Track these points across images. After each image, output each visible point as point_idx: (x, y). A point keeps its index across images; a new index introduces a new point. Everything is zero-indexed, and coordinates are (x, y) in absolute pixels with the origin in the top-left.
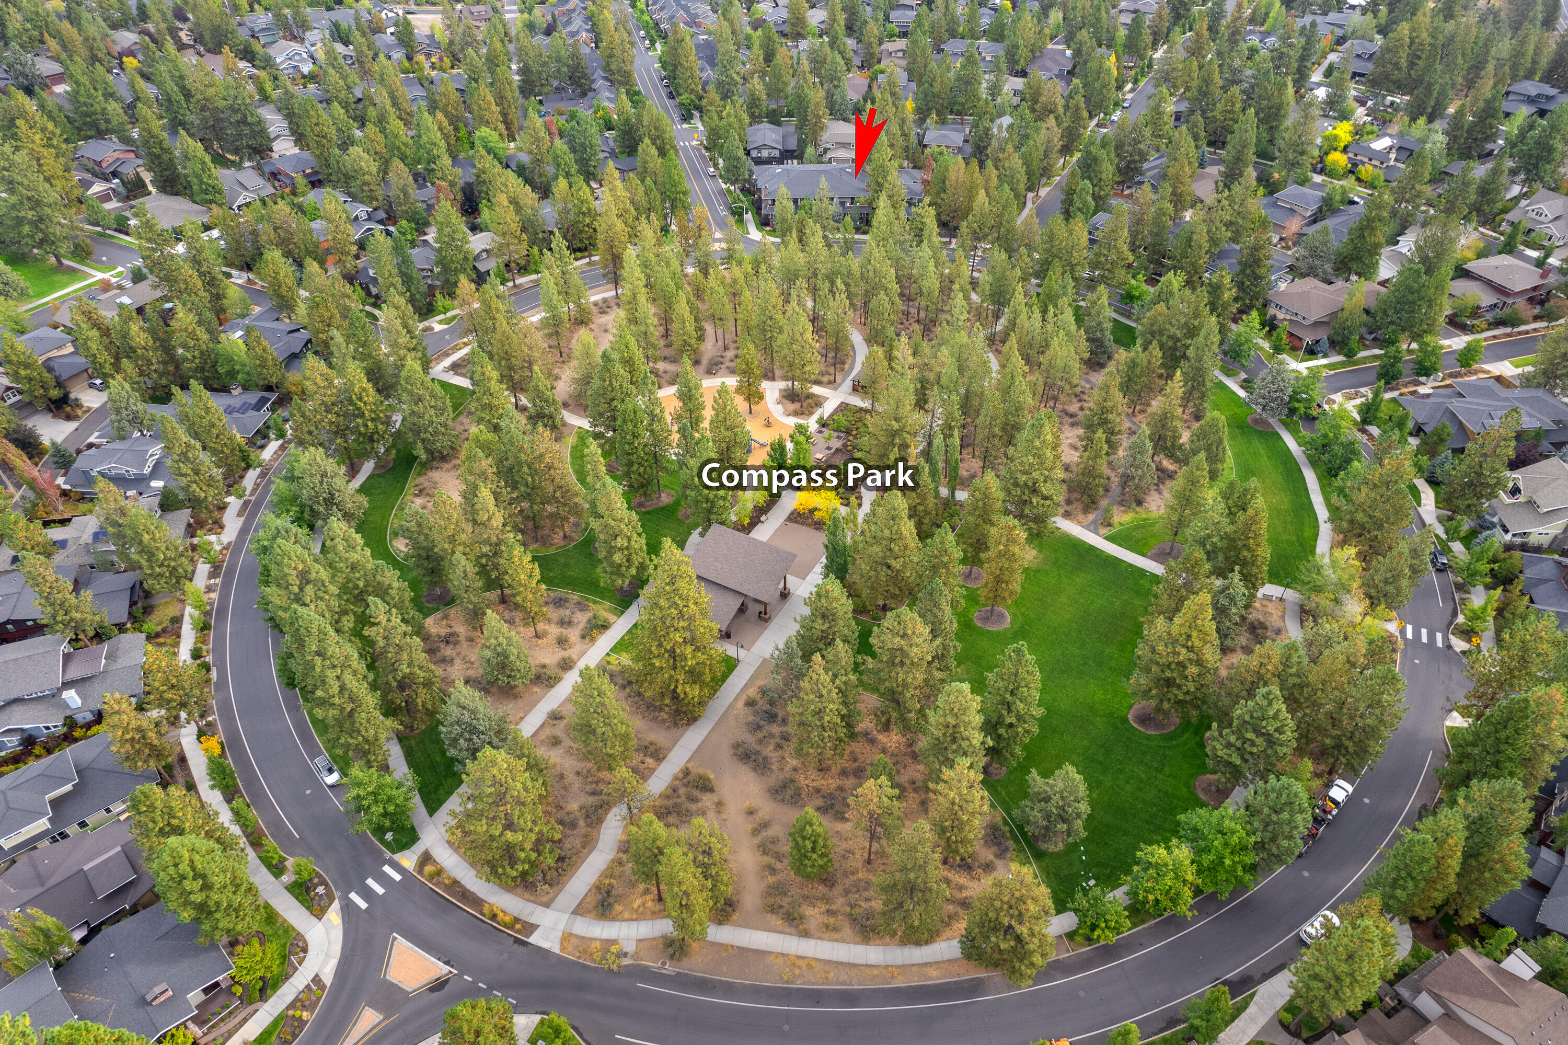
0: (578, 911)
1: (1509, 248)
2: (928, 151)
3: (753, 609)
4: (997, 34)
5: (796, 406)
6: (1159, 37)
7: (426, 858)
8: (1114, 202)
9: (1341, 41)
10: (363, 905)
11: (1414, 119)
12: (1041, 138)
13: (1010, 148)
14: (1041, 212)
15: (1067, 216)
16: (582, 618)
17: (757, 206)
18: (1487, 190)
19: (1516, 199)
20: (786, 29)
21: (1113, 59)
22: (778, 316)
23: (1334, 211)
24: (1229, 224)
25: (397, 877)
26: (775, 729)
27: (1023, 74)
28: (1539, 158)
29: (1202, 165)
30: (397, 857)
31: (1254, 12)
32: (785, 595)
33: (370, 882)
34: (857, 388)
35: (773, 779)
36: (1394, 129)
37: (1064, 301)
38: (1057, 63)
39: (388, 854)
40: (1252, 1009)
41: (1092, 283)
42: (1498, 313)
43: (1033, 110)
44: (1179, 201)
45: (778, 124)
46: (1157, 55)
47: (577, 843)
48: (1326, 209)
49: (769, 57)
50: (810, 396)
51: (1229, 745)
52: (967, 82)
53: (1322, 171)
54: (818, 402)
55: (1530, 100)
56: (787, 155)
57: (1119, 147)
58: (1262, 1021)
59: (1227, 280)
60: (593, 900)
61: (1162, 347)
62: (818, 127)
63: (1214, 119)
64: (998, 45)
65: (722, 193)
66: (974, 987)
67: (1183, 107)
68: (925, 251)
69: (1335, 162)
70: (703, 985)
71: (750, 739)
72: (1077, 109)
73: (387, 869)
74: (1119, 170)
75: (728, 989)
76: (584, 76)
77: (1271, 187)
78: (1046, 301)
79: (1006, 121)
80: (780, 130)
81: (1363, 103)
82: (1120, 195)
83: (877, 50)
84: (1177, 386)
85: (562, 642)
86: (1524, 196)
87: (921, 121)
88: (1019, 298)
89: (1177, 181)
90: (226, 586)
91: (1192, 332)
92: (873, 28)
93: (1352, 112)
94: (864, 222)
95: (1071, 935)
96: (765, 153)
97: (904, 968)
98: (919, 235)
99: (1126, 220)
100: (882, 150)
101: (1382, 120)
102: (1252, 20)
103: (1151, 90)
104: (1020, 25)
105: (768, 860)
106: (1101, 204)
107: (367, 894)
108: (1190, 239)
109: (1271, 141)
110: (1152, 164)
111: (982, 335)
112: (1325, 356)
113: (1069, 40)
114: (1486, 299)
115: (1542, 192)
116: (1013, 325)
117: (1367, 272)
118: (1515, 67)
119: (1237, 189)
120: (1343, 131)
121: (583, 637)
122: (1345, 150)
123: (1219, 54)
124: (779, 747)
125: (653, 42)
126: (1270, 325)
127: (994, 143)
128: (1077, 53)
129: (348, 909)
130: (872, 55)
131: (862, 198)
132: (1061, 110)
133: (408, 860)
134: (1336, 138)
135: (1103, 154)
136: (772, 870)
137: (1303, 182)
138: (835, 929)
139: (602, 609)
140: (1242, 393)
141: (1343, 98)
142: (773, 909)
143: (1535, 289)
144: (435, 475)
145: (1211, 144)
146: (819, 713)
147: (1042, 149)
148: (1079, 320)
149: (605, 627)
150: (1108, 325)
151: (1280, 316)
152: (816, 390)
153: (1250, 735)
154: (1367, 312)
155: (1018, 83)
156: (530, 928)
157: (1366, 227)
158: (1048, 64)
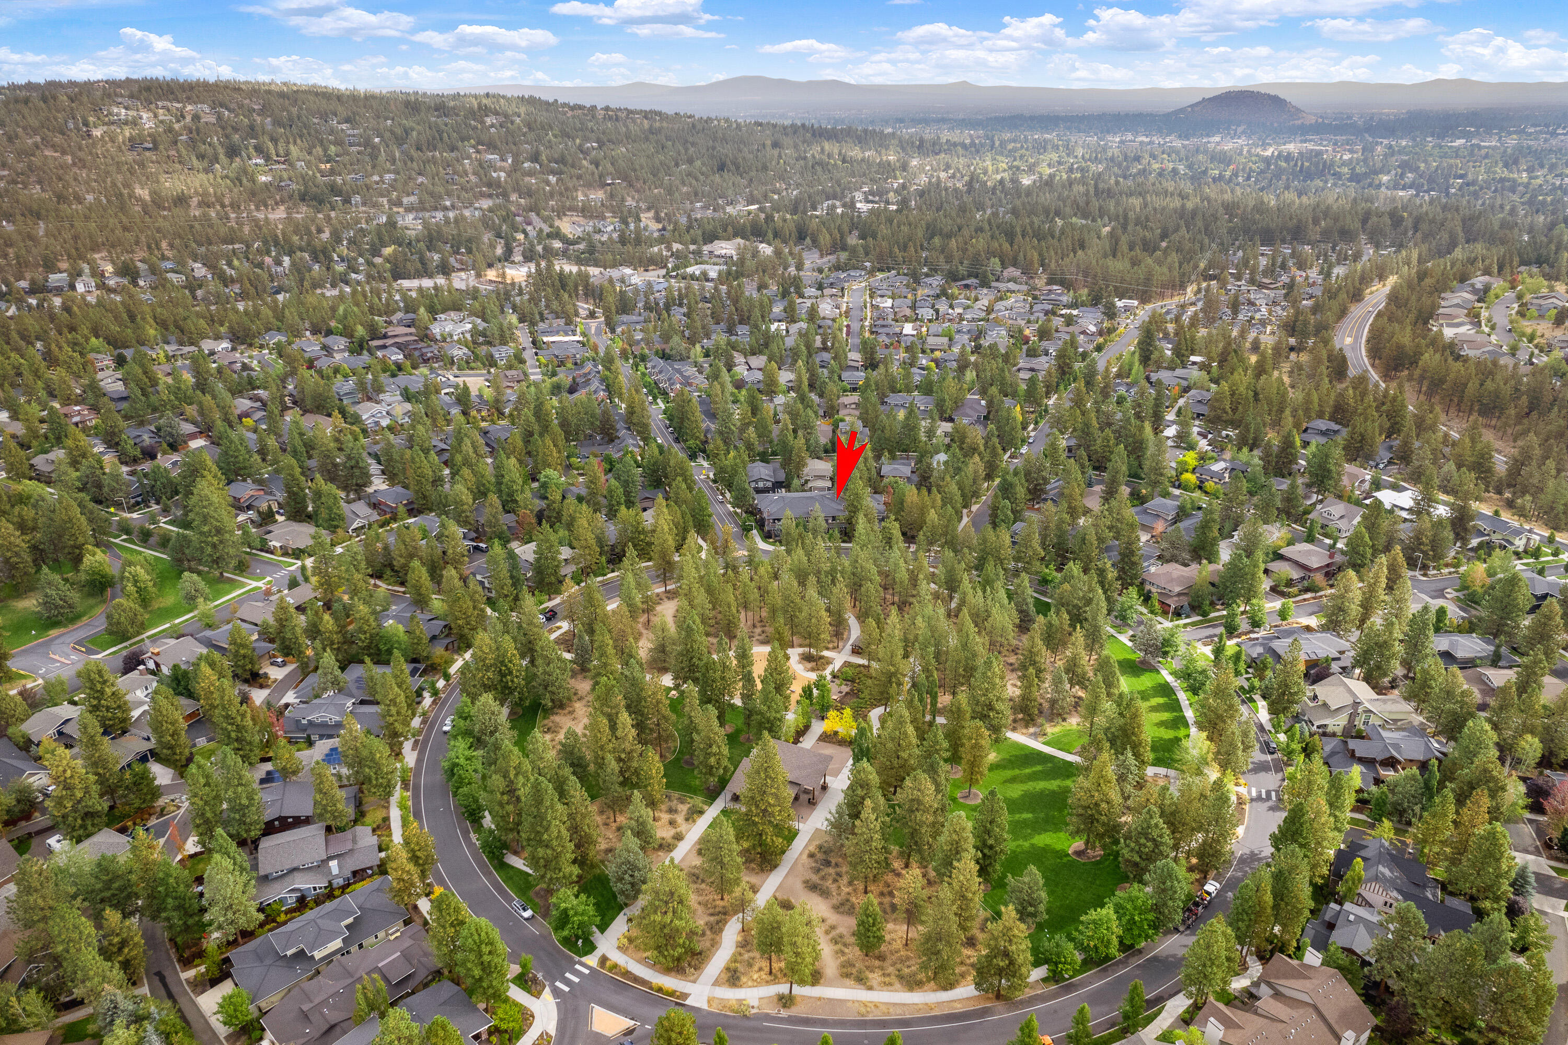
0: (716, 983)
1: (1310, 539)
2: (886, 481)
3: (804, 798)
4: (927, 389)
5: (813, 664)
6: (1050, 390)
7: (604, 960)
8: (1027, 514)
9: (1186, 390)
10: (567, 989)
11: (1240, 449)
12: (970, 468)
13: (948, 478)
14: (975, 523)
15: (995, 525)
16: (683, 808)
17: (761, 524)
18: (1290, 499)
19: (1314, 504)
20: (762, 386)
21: (1018, 408)
22: (798, 600)
23: (1189, 516)
24: (1110, 528)
25: (587, 972)
26: (831, 870)
27: (951, 420)
28: (1324, 477)
29: (1090, 485)
30: (584, 959)
31: (1120, 369)
32: (824, 788)
33: (568, 975)
34: (856, 651)
35: (835, 900)
36: (1228, 455)
37: (999, 584)
38: (976, 411)
39: (577, 958)
40: (1164, 1014)
41: (1016, 573)
42: (1306, 583)
43: (961, 449)
44: (1073, 512)
45: (767, 462)
46: (1051, 402)
47: (708, 944)
48: (1182, 514)
49: (755, 410)
50: (822, 657)
51: (1132, 850)
52: (910, 427)
53: (1179, 487)
54: (829, 661)
55: (1324, 433)
56: (777, 485)
57: (1028, 474)
58: (1170, 1021)
59: (1109, 565)
60: (725, 976)
61: (1068, 612)
62: (801, 464)
63: (1096, 452)
64: (928, 398)
65: (730, 513)
66: (984, 1012)
67: (1073, 442)
68: (896, 553)
69: (1187, 481)
70: (807, 1021)
71: (815, 878)
72: (994, 448)
73: (577, 967)
74: (1029, 491)
75: (824, 1023)
76: (612, 427)
77: (1138, 499)
78: (986, 584)
79: (942, 457)
80: (770, 466)
81: (1205, 437)
82: (1032, 508)
83: (836, 403)
84: (1079, 636)
85: (672, 823)
86: (1321, 501)
87: (878, 457)
88: (966, 585)
89: (1070, 498)
90: (416, 797)
91: (1089, 602)
92: (832, 388)
93: (1196, 444)
94: (847, 534)
95: (1045, 980)
96: (761, 485)
97: (939, 1004)
98: (889, 541)
99: (1036, 528)
100: (857, 481)
101: (1219, 447)
102: (1119, 375)
103: (1047, 430)
104: (946, 384)
105: (839, 946)
106: (1017, 516)
107: (568, 982)
108: (1084, 539)
109: (1140, 466)
110: (1054, 485)
111: (942, 611)
112: (1188, 617)
113: (983, 392)
114: (1295, 574)
115: (1331, 498)
116: (963, 602)
117: (1212, 558)
118: (1307, 411)
119: (1114, 503)
120: (1190, 458)
121: (687, 820)
122: (1194, 471)
123: (1096, 402)
124: (835, 881)
125: (655, 398)
126: (1147, 598)
127: (935, 474)
128: (990, 404)
129: (556, 992)
130: (832, 407)
131: (843, 516)
132: (982, 448)
133: (592, 960)
134: (1186, 463)
135: (1015, 480)
136: (843, 953)
137: (1166, 495)
138: (890, 984)
139: (698, 801)
140: (1130, 644)
141: (1188, 434)
142: (847, 975)
143: (1328, 565)
144: (556, 718)
145: (1095, 468)
146: (867, 842)
147: (971, 478)
148: (1010, 597)
149: (701, 812)
150: (1030, 601)
151: (1154, 590)
152: (826, 653)
153: (1143, 841)
154: (1213, 585)
155: (947, 427)
156: (685, 996)
157: (1205, 526)
158: (969, 411)
